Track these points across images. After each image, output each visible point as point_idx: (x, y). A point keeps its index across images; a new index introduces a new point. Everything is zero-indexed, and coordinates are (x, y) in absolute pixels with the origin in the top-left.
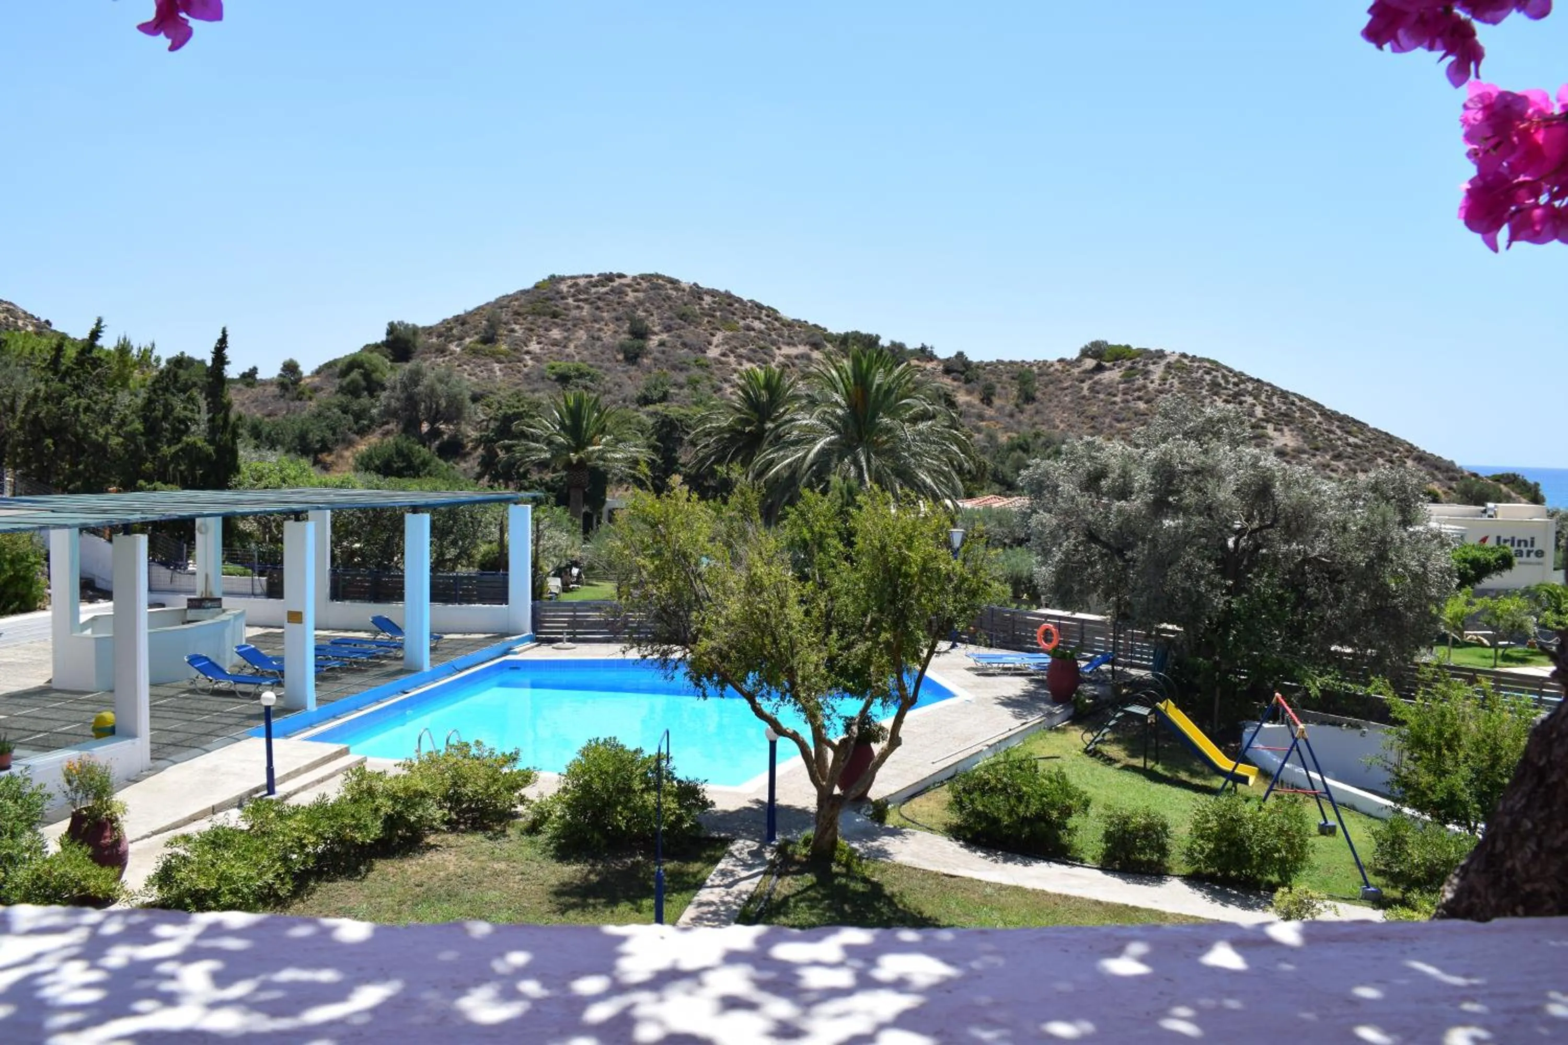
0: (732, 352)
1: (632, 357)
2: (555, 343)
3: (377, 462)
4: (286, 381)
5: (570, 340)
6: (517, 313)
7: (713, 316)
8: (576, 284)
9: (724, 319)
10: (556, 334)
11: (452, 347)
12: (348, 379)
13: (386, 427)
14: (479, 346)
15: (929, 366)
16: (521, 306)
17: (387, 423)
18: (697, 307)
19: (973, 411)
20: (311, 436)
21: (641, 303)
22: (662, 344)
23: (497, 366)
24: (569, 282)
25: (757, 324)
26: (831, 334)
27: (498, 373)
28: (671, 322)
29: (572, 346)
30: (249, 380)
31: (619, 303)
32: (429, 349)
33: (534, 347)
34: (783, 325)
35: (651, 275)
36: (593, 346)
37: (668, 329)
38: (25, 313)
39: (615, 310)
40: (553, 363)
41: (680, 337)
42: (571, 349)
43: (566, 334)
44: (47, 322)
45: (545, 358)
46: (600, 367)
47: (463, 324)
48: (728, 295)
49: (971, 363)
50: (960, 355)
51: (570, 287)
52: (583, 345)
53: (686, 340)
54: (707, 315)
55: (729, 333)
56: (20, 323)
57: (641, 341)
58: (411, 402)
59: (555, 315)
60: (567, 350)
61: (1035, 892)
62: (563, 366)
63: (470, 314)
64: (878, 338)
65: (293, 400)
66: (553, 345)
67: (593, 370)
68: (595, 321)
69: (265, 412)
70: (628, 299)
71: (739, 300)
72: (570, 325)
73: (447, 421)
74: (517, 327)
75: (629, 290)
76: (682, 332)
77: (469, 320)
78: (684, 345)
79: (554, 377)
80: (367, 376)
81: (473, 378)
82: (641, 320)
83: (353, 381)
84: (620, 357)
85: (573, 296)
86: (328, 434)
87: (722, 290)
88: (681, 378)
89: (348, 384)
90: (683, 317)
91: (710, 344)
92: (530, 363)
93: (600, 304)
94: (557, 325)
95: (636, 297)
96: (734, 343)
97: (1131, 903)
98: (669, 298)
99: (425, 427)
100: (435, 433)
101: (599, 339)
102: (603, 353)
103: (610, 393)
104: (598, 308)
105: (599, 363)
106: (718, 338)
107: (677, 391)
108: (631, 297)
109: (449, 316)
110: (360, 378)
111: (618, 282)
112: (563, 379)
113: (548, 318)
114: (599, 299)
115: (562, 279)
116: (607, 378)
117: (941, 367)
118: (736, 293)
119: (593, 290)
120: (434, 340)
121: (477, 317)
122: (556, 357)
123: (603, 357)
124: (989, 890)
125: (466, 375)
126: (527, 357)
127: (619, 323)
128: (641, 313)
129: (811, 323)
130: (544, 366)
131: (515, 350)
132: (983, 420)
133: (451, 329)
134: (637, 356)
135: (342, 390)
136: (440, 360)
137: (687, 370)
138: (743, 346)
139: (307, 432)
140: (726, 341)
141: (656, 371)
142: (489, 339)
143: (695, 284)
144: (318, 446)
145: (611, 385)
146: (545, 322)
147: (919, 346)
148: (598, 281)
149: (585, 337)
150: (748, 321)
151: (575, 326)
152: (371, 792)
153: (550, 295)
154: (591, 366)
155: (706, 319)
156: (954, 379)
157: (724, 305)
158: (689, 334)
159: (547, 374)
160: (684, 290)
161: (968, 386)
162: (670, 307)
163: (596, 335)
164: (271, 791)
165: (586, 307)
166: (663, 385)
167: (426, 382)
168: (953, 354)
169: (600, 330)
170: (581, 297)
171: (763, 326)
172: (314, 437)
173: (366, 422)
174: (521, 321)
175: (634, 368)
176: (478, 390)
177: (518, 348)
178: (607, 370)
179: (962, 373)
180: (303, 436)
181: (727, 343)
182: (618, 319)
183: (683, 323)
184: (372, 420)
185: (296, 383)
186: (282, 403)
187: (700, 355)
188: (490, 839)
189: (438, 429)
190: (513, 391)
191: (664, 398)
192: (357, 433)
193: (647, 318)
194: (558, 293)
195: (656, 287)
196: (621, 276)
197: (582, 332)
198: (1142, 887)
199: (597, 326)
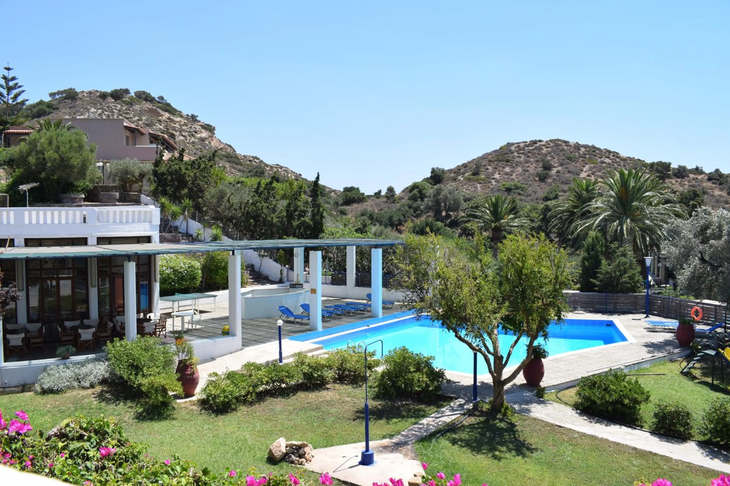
0: (593, 174)
1: (542, 178)
2: (507, 174)
3: (418, 229)
4: (389, 195)
5: (514, 172)
6: (490, 161)
7: (585, 157)
8: (519, 146)
9: (590, 159)
10: (507, 169)
11: (460, 178)
12: (412, 193)
13: (428, 214)
14: (471, 177)
15: (700, 177)
16: (492, 158)
17: (428, 212)
18: (577, 154)
19: (722, 199)
20: (394, 218)
21: (549, 153)
22: (558, 172)
23: (479, 186)
24: (516, 145)
25: (607, 160)
26: (647, 164)
27: (479, 188)
28: (563, 161)
29: (514, 175)
30: (378, 195)
31: (538, 154)
32: (449, 179)
33: (497, 176)
34: (621, 160)
35: (555, 140)
36: (524, 174)
37: (561, 165)
38: (292, 171)
39: (536, 157)
40: (504, 183)
41: (567, 168)
42: (514, 176)
43: (512, 169)
44: (300, 174)
45: (501, 181)
46: (526, 184)
47: (465, 167)
48: (593, 147)
49: (724, 174)
50: (717, 171)
51: (516, 148)
52: (520, 174)
53: (570, 169)
54: (582, 157)
55: (592, 165)
56: (289, 175)
57: (547, 171)
58: (437, 202)
59: (508, 161)
60: (512, 177)
61: (602, 439)
62: (508, 184)
63: (469, 162)
64: (670, 164)
65: (390, 203)
66: (505, 175)
67: (523, 186)
68: (527, 163)
69: (379, 209)
70: (543, 151)
71: (599, 149)
72: (514, 165)
73: (454, 211)
74: (489, 167)
75: (544, 147)
76: (568, 166)
77: (468, 165)
78: (569, 172)
79: (504, 189)
80: (420, 192)
81: (468, 191)
82: (548, 161)
83: (414, 194)
84: (537, 179)
85: (517, 152)
86: (402, 218)
87: (590, 144)
88: (566, 188)
89: (412, 196)
90: (569, 158)
91: (582, 171)
92: (494, 183)
93: (529, 155)
94: (508, 165)
95: (547, 151)
96: (594, 170)
97: (654, 451)
98: (563, 150)
99: (444, 214)
100: (448, 216)
101: (528, 171)
102: (529, 177)
103: (530, 196)
104: (528, 157)
105: (526, 182)
106: (587, 167)
107: (563, 194)
108: (545, 151)
109: (460, 164)
110: (417, 193)
111: (539, 144)
112: (509, 190)
113: (504, 162)
114: (529, 152)
115: (513, 144)
116: (529, 189)
117: (706, 178)
118: (597, 146)
119: (527, 148)
120: (452, 175)
121: (472, 164)
122: (506, 180)
123: (529, 179)
124: (576, 436)
125: (464, 190)
126: (493, 181)
127: (538, 163)
128: (549, 158)
129: (636, 158)
130: (500, 184)
131: (488, 178)
132: (728, 204)
133: (460, 170)
134: (545, 178)
135: (410, 199)
136: (454, 184)
137: (569, 184)
138: (599, 171)
139: (392, 217)
140: (590, 169)
141: (553, 185)
142: (476, 173)
143: (577, 143)
144: (397, 223)
145: (531, 192)
146: (502, 164)
147: (695, 167)
148: (529, 144)
149: (521, 171)
150: (603, 159)
151: (516, 165)
152: (303, 363)
153: (506, 152)
154: (522, 184)
155: (581, 159)
156: (713, 183)
157: (591, 152)
158: (572, 166)
159: (501, 188)
160: (571, 146)
161: (721, 186)
162: (564, 155)
163: (526, 169)
164: (281, 361)
165: (523, 156)
166: (555, 191)
167: (443, 193)
168: (713, 170)
169: (528, 167)
170: (521, 152)
171: (610, 161)
172: (395, 219)
173: (419, 212)
174: (492, 164)
175: (544, 184)
176: (468, 196)
177: (489, 177)
178: (530, 185)
179: (718, 180)
180: (390, 219)
181: (591, 170)
182: (537, 161)
183: (569, 161)
184: (422, 211)
185: (393, 196)
186: (387, 205)
187: (576, 176)
188: (354, 388)
189: (449, 214)
190: (484, 196)
191: (556, 197)
192: (415, 217)
193: (551, 160)
194: (510, 151)
195: (557, 145)
196: (540, 141)
197: (519, 168)
198: (669, 444)
199: (527, 165)
